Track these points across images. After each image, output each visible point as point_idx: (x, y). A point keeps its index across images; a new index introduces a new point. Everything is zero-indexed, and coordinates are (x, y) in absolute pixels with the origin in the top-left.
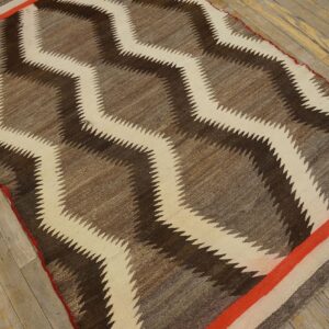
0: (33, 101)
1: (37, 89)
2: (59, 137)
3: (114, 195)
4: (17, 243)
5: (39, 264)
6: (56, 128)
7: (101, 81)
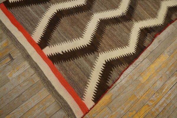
0: (114, 35)
1: (107, 35)
2: (131, 22)
3: (148, 5)
4: (169, 31)
5: (173, 23)
6: (127, 24)
7: (102, 11)
